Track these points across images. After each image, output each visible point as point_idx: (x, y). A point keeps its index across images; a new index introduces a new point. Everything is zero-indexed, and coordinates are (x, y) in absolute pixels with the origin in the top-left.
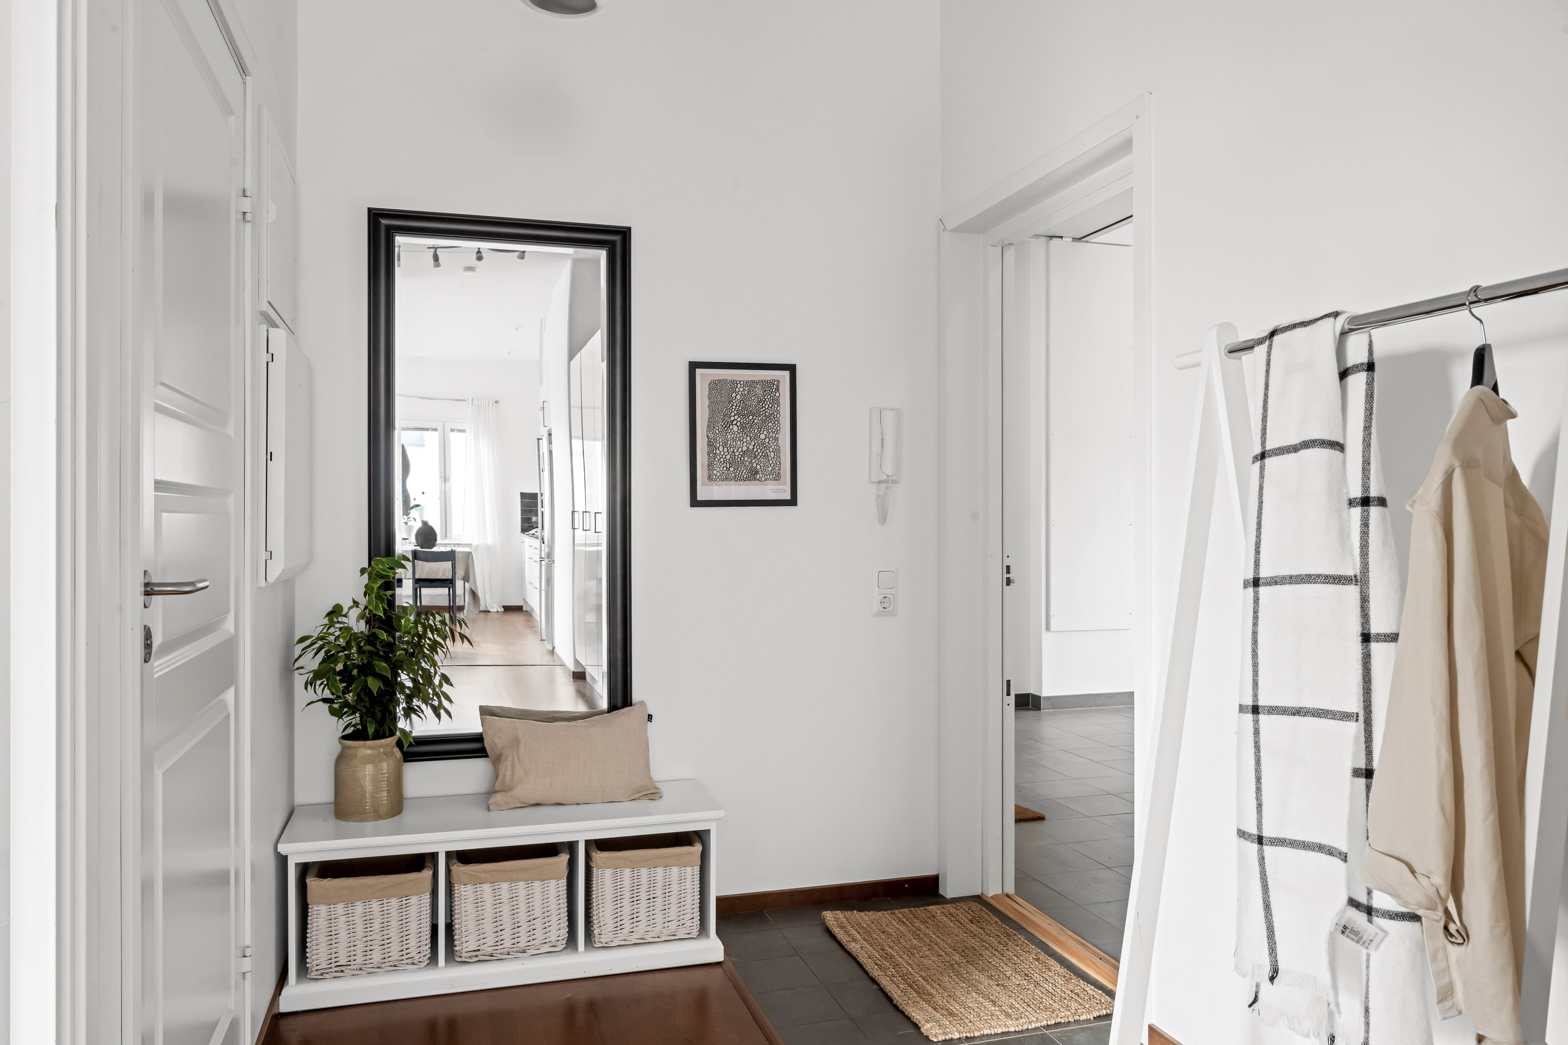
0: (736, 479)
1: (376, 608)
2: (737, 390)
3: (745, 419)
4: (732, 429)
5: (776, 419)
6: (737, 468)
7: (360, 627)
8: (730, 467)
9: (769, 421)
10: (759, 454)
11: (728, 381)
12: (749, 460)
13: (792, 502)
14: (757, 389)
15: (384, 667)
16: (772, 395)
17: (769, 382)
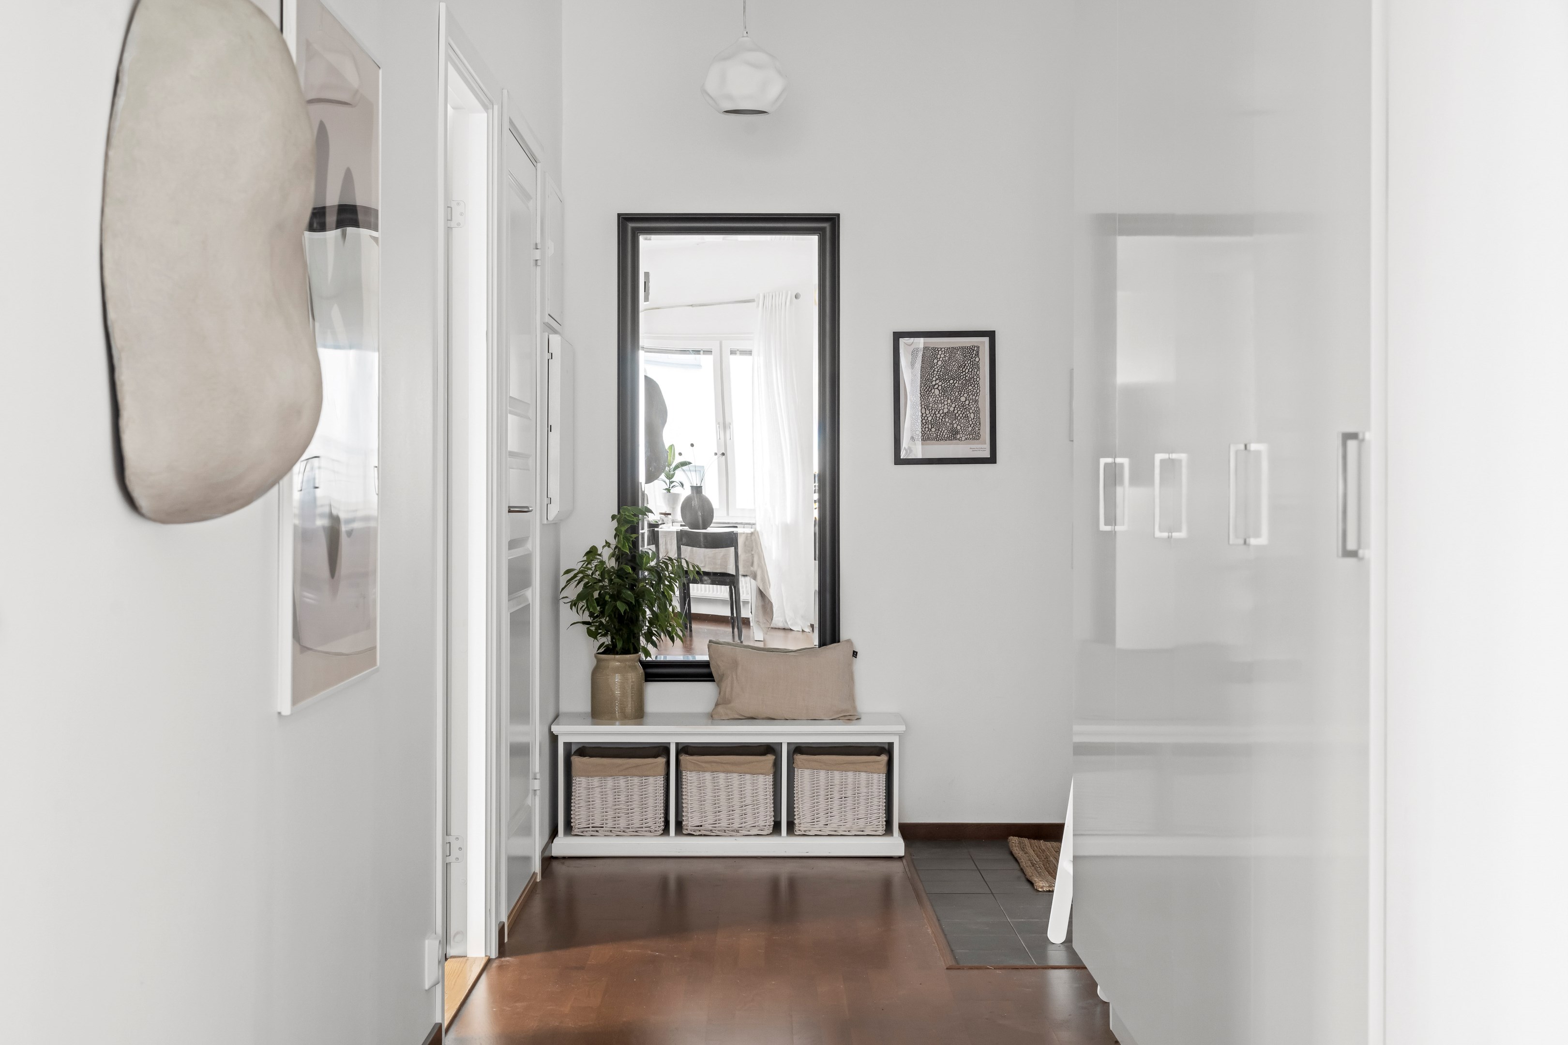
0: (938, 439)
1: (624, 546)
2: (939, 356)
3: (946, 383)
4: (934, 393)
5: (976, 382)
6: (939, 429)
7: (611, 564)
8: (932, 428)
9: (969, 385)
10: (959, 415)
11: (930, 348)
12: (950, 421)
13: (992, 459)
14: (957, 355)
15: (629, 595)
16: (972, 360)
17: (969, 348)
